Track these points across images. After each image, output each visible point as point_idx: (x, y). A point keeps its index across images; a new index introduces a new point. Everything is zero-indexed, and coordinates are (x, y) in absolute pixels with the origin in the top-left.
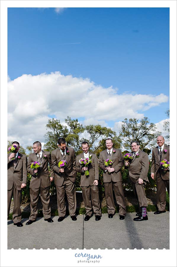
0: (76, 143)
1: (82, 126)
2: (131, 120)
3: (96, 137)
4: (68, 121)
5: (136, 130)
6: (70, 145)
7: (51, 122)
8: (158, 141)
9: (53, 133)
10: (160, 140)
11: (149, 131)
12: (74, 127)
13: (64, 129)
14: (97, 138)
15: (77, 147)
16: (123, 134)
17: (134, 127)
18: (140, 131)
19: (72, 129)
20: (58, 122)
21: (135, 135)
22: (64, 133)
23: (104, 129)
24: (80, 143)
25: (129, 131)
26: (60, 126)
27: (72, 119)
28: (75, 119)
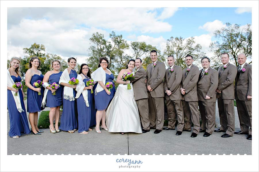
0: (120, 59)
1: (126, 42)
2: (177, 39)
3: (139, 54)
4: (112, 37)
5: (181, 49)
6: (113, 61)
7: (95, 36)
8: (240, 59)
9: (96, 48)
10: (242, 59)
11: (194, 51)
12: (118, 43)
13: (107, 44)
14: (141, 55)
15: (121, 63)
16: (167, 52)
17: (179, 46)
18: (185, 51)
19: (116, 45)
20: (102, 36)
21: (179, 55)
22: (108, 49)
23: (150, 47)
24: (124, 59)
25: (174, 50)
26: (104, 41)
27: (117, 35)
28: (120, 35)
